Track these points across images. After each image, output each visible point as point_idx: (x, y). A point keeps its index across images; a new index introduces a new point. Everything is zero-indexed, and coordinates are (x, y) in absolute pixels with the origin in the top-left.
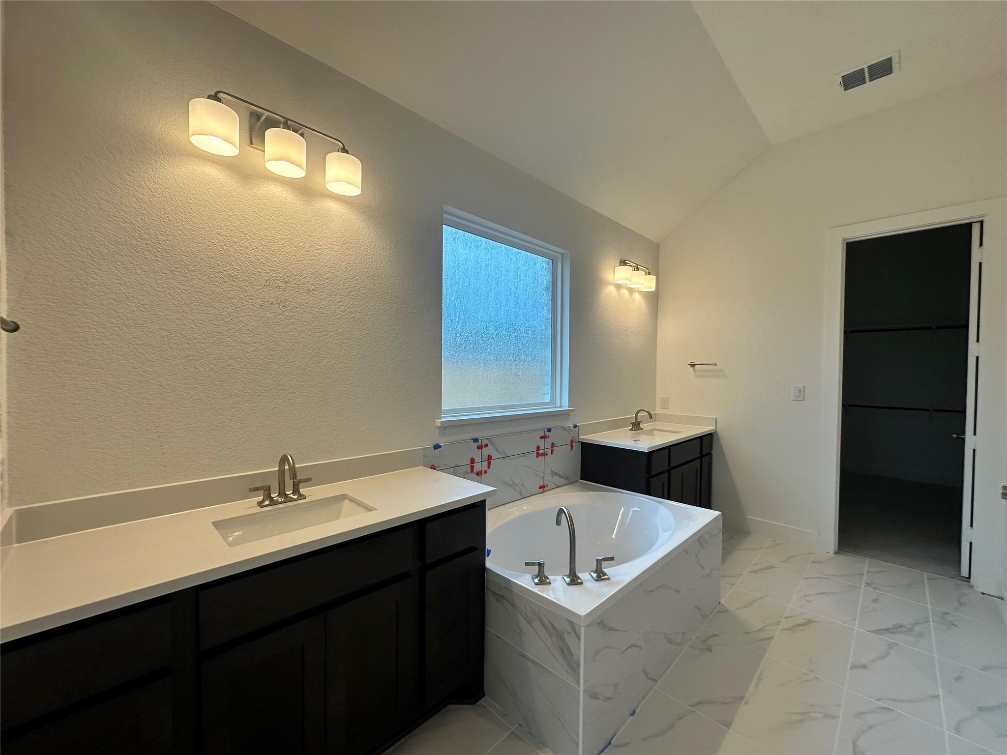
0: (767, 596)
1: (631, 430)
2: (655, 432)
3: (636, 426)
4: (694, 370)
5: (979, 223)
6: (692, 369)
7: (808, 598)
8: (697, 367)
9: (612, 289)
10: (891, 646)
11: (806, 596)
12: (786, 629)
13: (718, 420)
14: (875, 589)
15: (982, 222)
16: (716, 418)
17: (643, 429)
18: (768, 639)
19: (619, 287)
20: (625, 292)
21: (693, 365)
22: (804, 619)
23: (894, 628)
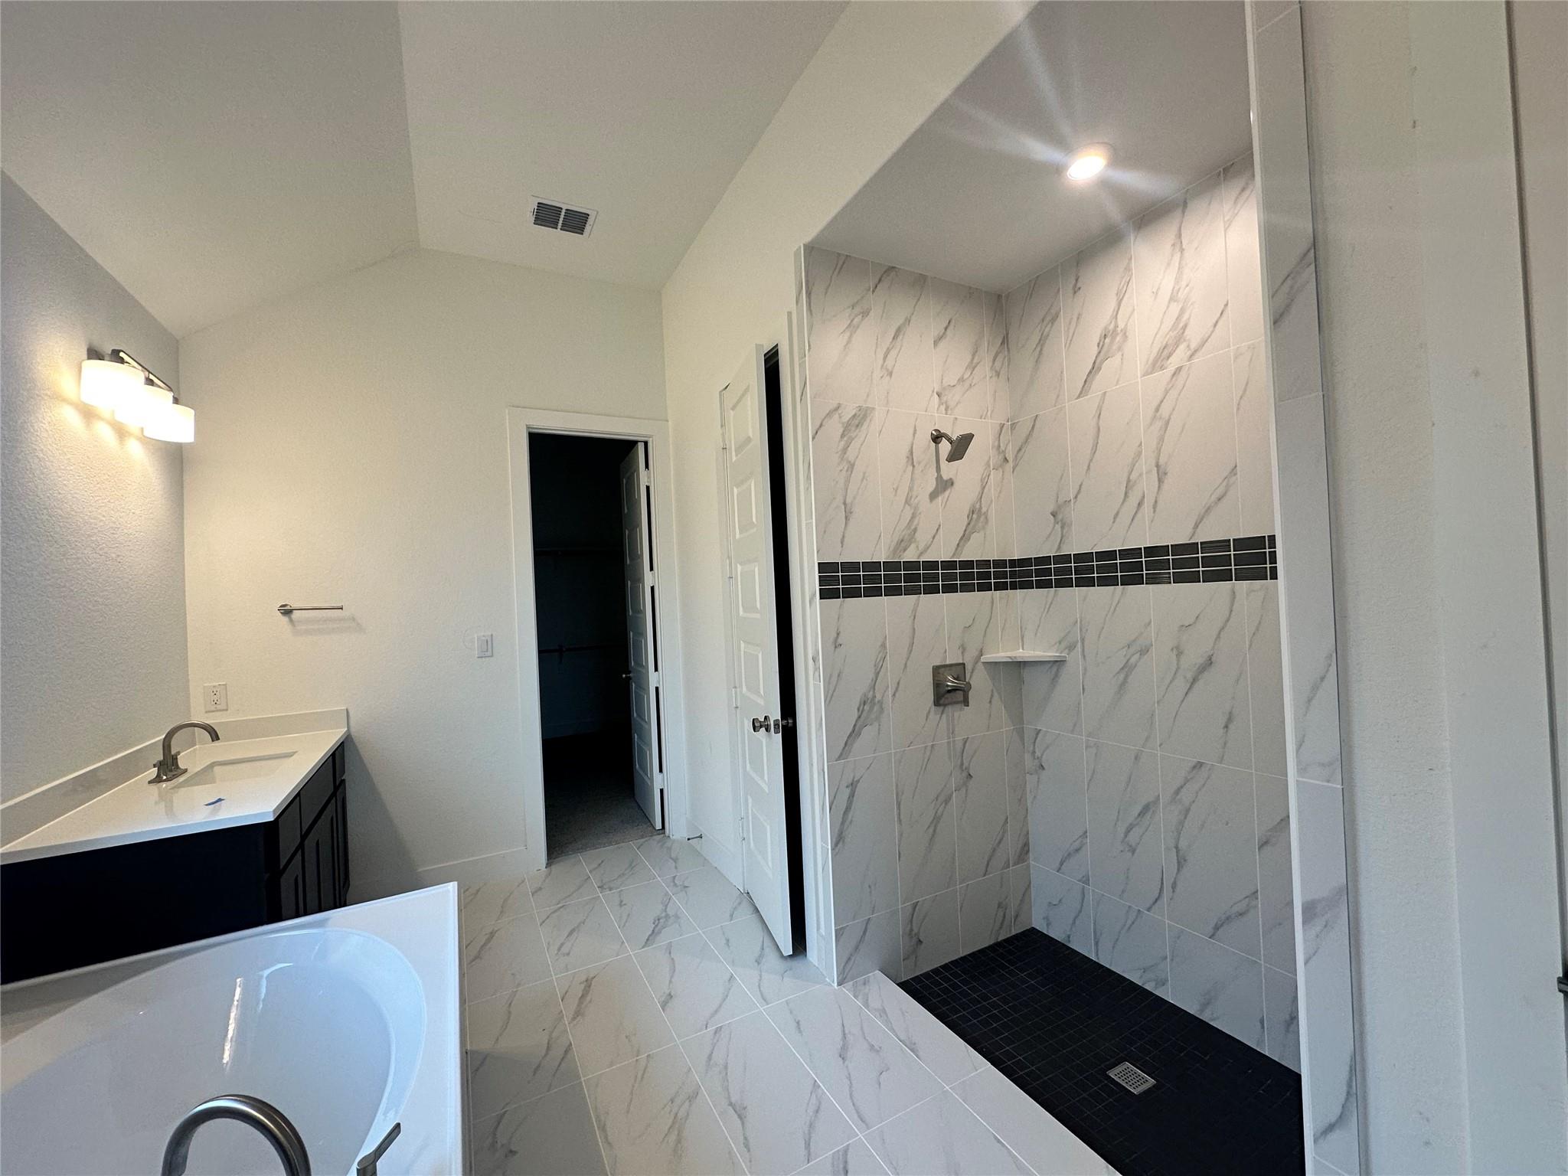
0: (519, 985)
1: (158, 780)
2: (217, 769)
3: (168, 767)
4: (291, 620)
5: (643, 444)
6: (285, 619)
7: (565, 950)
8: (296, 615)
9: (70, 417)
10: (669, 949)
11: (559, 950)
12: (574, 1019)
13: (350, 711)
14: (611, 889)
15: (646, 443)
16: (347, 710)
17: (186, 771)
18: (566, 1052)
19: (88, 414)
20: (104, 433)
21: (287, 611)
22: (580, 983)
23: (657, 926)
